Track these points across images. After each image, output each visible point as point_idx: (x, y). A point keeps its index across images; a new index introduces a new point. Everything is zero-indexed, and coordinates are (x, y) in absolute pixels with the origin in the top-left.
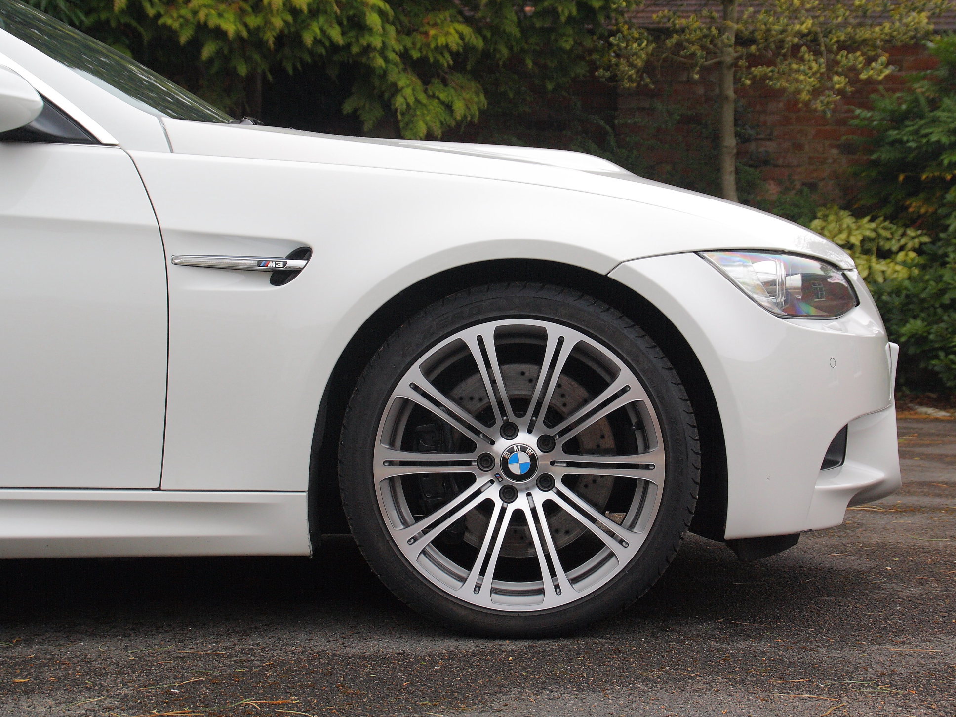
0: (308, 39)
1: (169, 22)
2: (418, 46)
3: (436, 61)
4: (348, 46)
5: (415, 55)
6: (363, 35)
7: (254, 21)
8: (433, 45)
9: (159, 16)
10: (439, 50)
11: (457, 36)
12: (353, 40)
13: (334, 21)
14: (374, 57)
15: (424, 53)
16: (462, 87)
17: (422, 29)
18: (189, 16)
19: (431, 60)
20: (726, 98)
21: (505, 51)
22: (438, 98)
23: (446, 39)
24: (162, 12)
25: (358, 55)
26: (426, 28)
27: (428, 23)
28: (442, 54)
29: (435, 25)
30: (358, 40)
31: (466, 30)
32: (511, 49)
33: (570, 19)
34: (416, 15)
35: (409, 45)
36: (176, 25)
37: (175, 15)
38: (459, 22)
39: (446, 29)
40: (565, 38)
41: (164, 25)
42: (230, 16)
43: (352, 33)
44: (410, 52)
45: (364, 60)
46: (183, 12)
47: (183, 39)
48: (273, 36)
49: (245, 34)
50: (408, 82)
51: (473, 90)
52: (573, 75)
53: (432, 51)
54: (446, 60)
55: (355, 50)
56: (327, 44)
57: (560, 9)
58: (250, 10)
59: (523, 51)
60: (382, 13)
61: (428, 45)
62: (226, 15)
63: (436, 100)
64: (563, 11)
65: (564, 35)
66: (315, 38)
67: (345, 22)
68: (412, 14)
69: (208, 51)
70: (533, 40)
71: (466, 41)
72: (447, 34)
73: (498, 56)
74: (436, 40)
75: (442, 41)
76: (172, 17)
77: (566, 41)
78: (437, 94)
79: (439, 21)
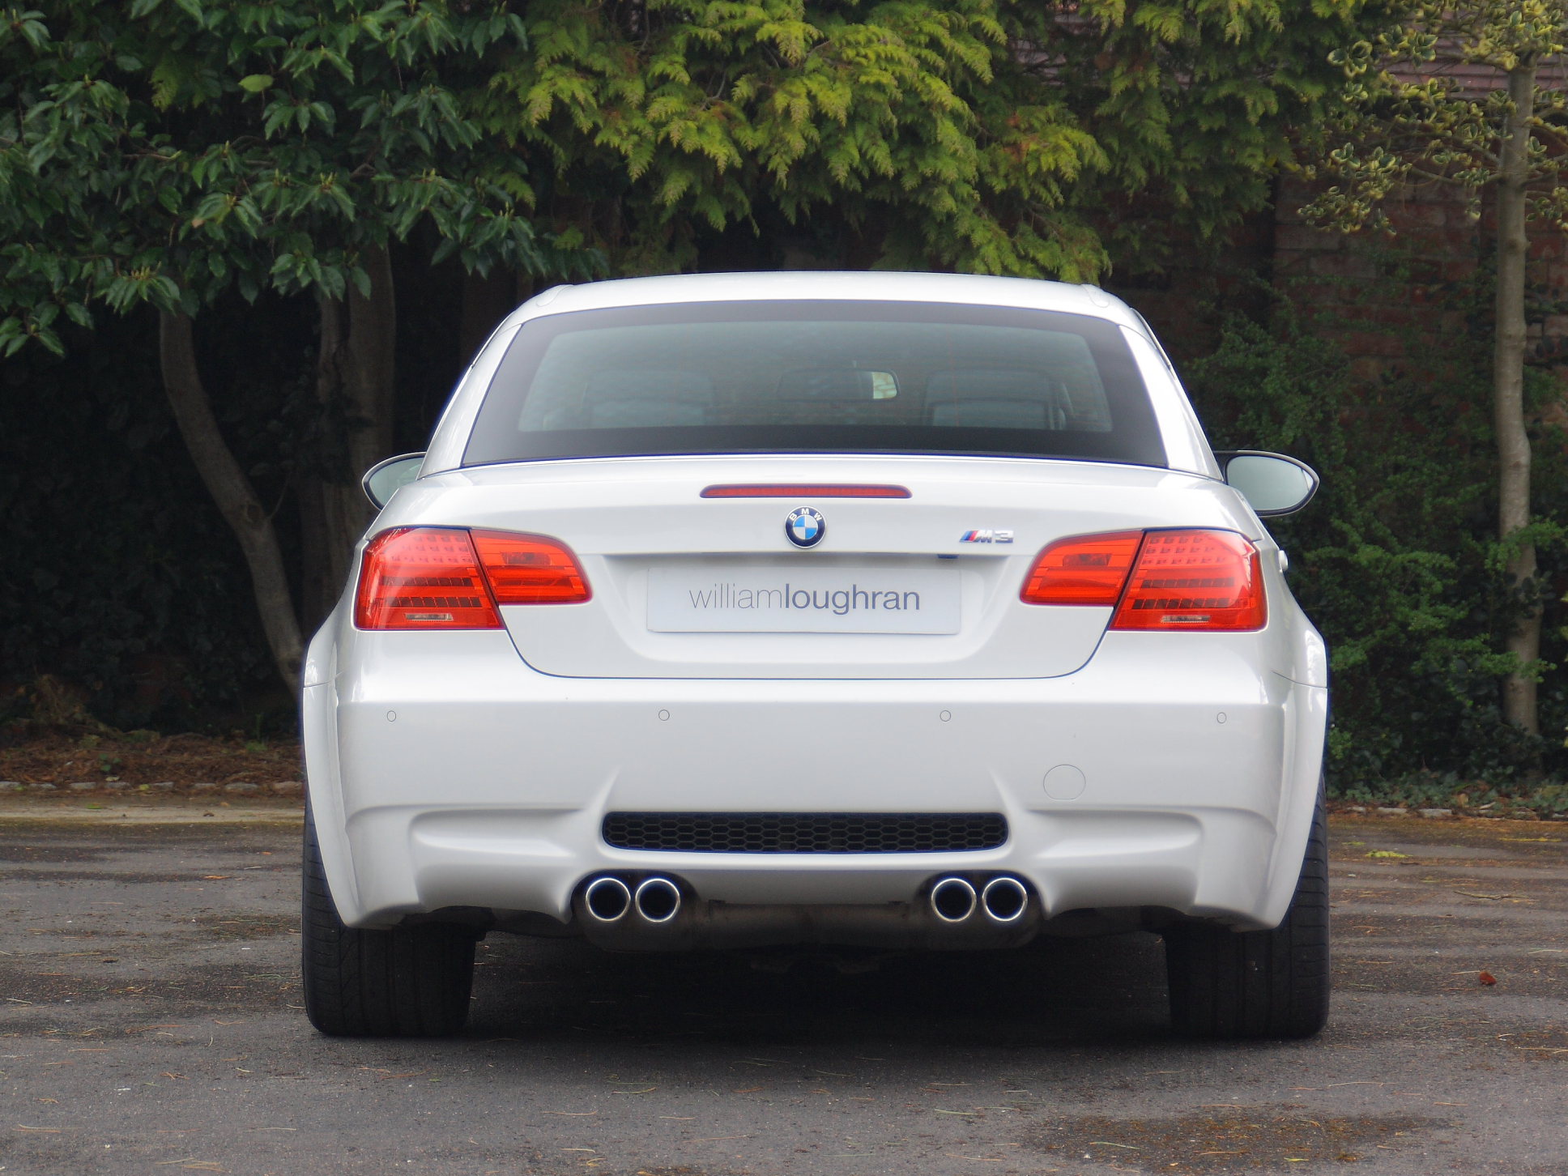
0: (840, 168)
1: (615, 141)
2: (1002, 170)
3: (1034, 196)
4: (899, 175)
5: (999, 186)
6: (922, 157)
7: (752, 138)
8: (1031, 169)
9: (596, 129)
10: (1041, 177)
11: (1074, 153)
12: (906, 165)
13: (879, 134)
14: (939, 195)
15: (1013, 182)
16: (1071, 239)
17: (1005, 139)
18: (648, 131)
19: (1026, 195)
20: (1512, 246)
21: (1141, 174)
22: (1034, 260)
23: (1056, 160)
24: (601, 123)
25: (913, 191)
26: (1015, 136)
27: (1017, 127)
28: (1045, 185)
29: (1031, 129)
30: (914, 166)
31: (1088, 141)
32: (1149, 167)
33: (1265, 119)
34: (993, 111)
35: (986, 167)
36: (626, 147)
37: (625, 130)
38: (1070, 125)
39: (1052, 139)
40: (1249, 150)
41: (605, 146)
42: (715, 130)
43: (904, 154)
44: (987, 180)
45: (921, 200)
46: (638, 122)
47: (636, 171)
48: (787, 164)
49: (738, 162)
50: (989, 235)
51: (1089, 244)
52: (1246, 208)
53: (1027, 179)
54: (1052, 195)
55: (910, 182)
56: (866, 174)
57: (1249, 102)
58: (741, 116)
59: (1173, 171)
60: (956, 117)
61: (1020, 168)
62: (709, 129)
63: (1030, 265)
64: (1254, 104)
65: (1248, 143)
66: (851, 166)
67: (896, 136)
68: (986, 110)
69: (673, 189)
70: (1189, 152)
71: (1086, 161)
72: (1057, 149)
73: (1127, 182)
74: (1038, 159)
75: (1047, 162)
76: (618, 132)
77: (1252, 156)
78: (1032, 253)
79: (1037, 124)
